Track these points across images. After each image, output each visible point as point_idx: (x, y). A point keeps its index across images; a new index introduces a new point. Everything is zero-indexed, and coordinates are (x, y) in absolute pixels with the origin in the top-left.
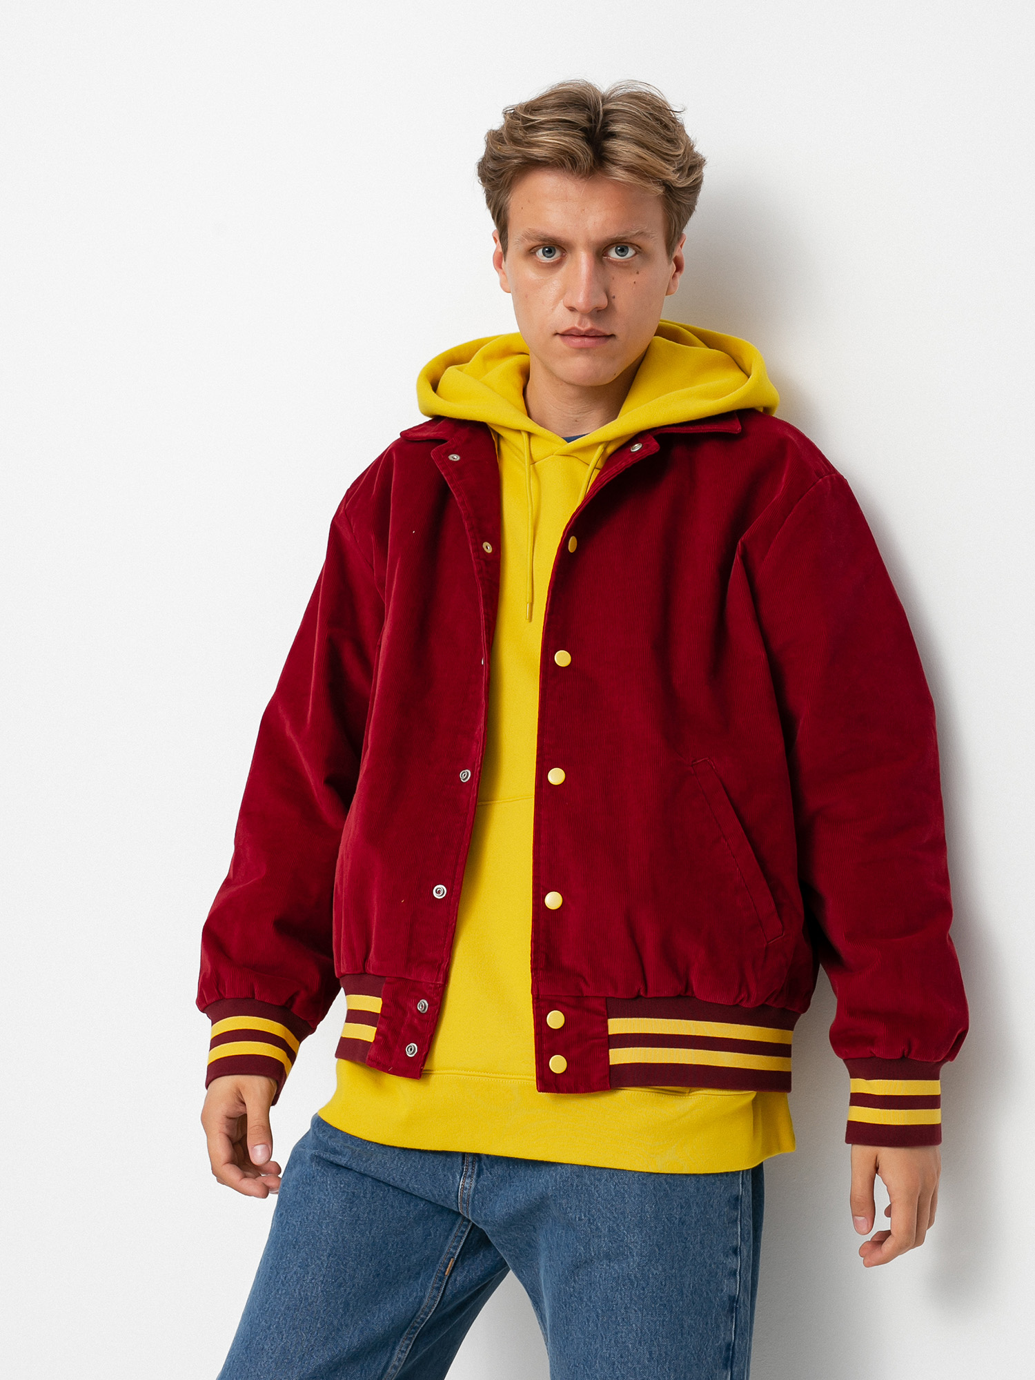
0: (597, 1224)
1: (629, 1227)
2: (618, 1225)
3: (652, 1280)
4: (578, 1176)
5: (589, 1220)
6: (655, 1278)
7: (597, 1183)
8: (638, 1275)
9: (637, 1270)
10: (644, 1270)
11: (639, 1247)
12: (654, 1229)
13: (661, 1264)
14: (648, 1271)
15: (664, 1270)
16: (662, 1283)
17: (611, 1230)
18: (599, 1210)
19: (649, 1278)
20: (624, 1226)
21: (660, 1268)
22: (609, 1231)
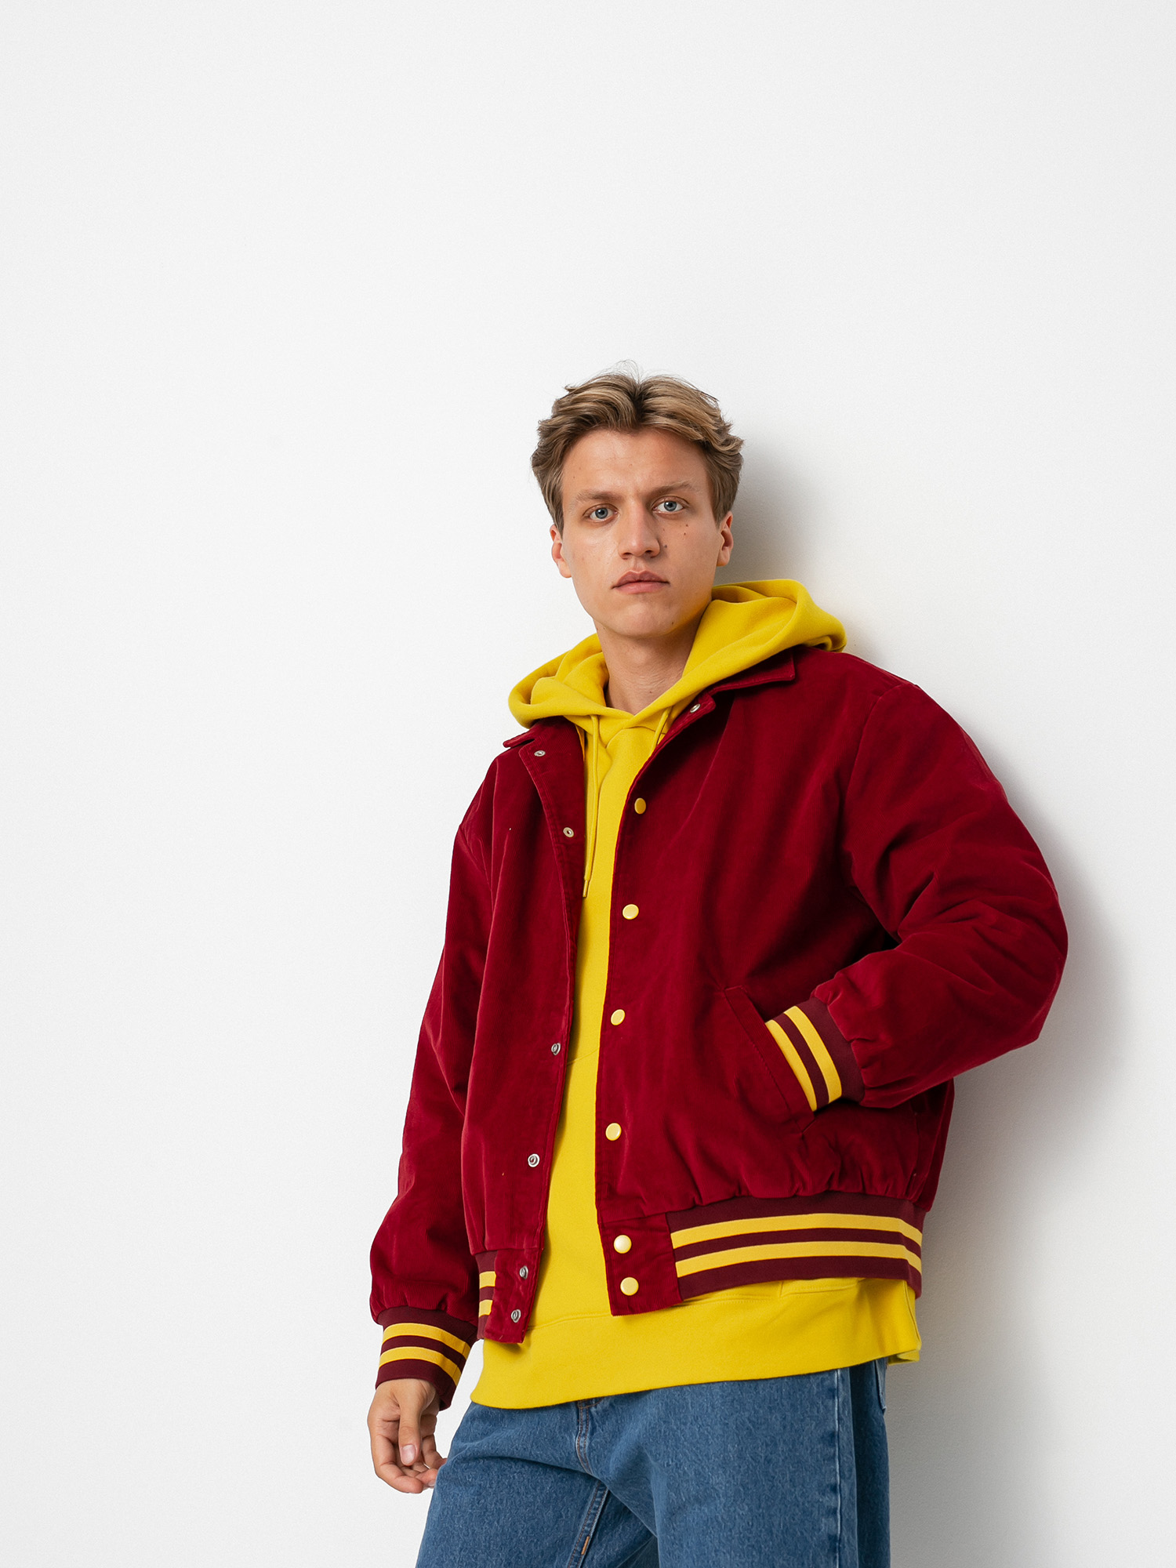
0: (684, 1469)
1: (713, 1468)
2: (702, 1467)
3: (738, 1520)
4: (665, 1422)
5: (676, 1464)
6: (742, 1519)
7: (683, 1427)
8: (725, 1517)
9: (723, 1511)
10: (729, 1511)
11: (723, 1488)
12: (737, 1468)
13: (747, 1504)
14: (735, 1511)
15: (750, 1510)
16: (748, 1523)
17: (698, 1473)
18: (685, 1454)
19: (735, 1519)
20: (708, 1468)
21: (746, 1508)
22: (695, 1474)
